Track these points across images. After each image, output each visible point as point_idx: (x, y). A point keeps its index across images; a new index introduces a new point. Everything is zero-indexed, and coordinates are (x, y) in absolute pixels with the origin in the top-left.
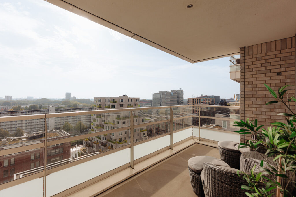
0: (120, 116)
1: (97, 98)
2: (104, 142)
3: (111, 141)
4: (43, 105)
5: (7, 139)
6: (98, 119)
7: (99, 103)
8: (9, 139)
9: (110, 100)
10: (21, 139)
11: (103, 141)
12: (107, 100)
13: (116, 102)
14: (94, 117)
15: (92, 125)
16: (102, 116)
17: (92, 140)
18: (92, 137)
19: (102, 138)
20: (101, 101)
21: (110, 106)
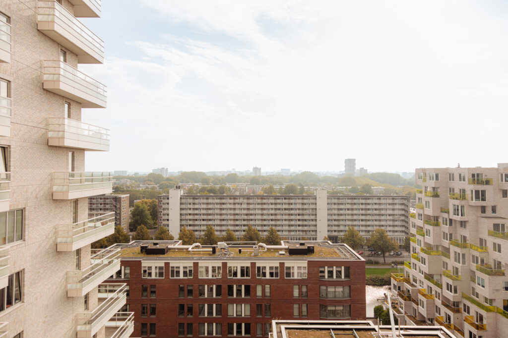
0: (503, 225)
1: (424, 171)
2: (452, 299)
3: (473, 301)
4: (306, 185)
5: (260, 246)
6: (430, 228)
7: (431, 184)
8: (262, 247)
9: (468, 177)
10: (277, 250)
11: (450, 296)
12: (457, 177)
13: (487, 182)
14: (420, 223)
15: (414, 242)
16: (440, 220)
17: (414, 283)
18: (413, 276)
19: (445, 286)
20: (437, 179)
21: (468, 193)
